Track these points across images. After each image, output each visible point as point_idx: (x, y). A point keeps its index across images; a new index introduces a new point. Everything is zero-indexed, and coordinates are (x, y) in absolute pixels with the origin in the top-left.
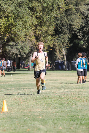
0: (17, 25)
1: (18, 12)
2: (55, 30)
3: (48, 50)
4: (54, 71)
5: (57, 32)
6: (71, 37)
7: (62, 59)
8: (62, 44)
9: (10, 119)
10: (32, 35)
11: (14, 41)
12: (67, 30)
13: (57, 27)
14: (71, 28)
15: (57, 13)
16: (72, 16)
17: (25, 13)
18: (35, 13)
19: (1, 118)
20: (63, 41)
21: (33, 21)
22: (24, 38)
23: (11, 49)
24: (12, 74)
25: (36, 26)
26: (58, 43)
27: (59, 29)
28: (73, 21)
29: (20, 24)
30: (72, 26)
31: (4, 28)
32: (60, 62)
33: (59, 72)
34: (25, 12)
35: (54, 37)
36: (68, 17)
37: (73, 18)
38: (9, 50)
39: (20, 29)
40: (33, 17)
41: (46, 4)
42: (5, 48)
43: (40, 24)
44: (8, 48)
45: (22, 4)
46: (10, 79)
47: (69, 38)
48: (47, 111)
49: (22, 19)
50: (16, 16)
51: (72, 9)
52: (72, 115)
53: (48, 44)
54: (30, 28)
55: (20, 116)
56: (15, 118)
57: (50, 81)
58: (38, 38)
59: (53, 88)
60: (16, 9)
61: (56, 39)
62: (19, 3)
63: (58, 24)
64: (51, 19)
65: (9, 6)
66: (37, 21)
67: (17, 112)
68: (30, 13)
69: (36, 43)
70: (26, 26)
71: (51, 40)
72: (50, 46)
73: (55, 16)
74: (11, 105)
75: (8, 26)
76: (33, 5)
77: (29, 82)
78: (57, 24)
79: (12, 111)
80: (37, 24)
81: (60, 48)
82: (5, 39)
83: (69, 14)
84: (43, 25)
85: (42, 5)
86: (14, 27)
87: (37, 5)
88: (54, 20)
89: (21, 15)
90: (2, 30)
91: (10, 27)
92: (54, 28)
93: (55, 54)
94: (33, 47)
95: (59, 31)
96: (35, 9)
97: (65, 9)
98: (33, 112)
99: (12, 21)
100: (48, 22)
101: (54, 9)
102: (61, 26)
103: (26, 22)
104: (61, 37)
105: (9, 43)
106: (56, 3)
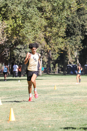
0: (25, 27)
1: (26, 13)
3: (58, 53)
4: (65, 76)
5: (69, 33)
6: (83, 39)
7: (74, 63)
8: (74, 46)
9: (17, 129)
10: (41, 38)
11: (22, 43)
12: (79, 31)
13: (69, 28)
14: (83, 29)
15: (68, 13)
16: (85, 16)
17: (34, 14)
18: (45, 13)
19: (8, 128)
20: (75, 43)
21: (42, 22)
22: (33, 40)
23: (19, 53)
24: (20, 80)
25: (46, 27)
27: (70, 30)
28: (86, 21)
29: (28, 25)
30: (85, 27)
31: (11, 30)
32: (72, 67)
33: (71, 77)
34: (34, 12)
35: (65, 39)
36: (80, 17)
37: (86, 18)
38: (17, 54)
39: (29, 31)
40: (42, 18)
41: (56, 3)
42: (13, 51)
43: (50, 25)
44: (16, 52)
45: (30, 4)
46: (18, 86)
47: (81, 40)
48: (57, 120)
49: (31, 20)
50: (24, 17)
51: (84, 8)
52: (84, 124)
53: (59, 47)
54: (40, 30)
55: (28, 125)
56: (23, 128)
57: (61, 87)
58: (47, 40)
59: (65, 95)
60: (24, 10)
61: (68, 41)
62: (27, 3)
63: (70, 24)
64: (61, 20)
65: (16, 5)
66: (47, 22)
67: (26, 121)
68: (39, 14)
69: (46, 46)
70: (35, 28)
71: (62, 42)
72: (61, 49)
73: (66, 16)
74: (19, 113)
75: (16, 28)
76: (42, 5)
77: (39, 89)
78: (68, 25)
80: (46, 25)
81: (72, 51)
82: (13, 42)
83: (81, 13)
84: (54, 26)
85: (52, 4)
86: (21, 28)
87: (47, 5)
88: (65, 20)
89: (29, 15)
90: (9, 32)
91: (18, 29)
92: (66, 29)
93: (67, 57)
94: (43, 50)
95: (71, 32)
96: (44, 9)
97: (77, 9)
98: (42, 121)
99: (19, 22)
100: (59, 23)
101: (65, 9)
102: (73, 27)
103: (35, 24)
104: (74, 39)
105: (17, 46)
106: (67, 2)
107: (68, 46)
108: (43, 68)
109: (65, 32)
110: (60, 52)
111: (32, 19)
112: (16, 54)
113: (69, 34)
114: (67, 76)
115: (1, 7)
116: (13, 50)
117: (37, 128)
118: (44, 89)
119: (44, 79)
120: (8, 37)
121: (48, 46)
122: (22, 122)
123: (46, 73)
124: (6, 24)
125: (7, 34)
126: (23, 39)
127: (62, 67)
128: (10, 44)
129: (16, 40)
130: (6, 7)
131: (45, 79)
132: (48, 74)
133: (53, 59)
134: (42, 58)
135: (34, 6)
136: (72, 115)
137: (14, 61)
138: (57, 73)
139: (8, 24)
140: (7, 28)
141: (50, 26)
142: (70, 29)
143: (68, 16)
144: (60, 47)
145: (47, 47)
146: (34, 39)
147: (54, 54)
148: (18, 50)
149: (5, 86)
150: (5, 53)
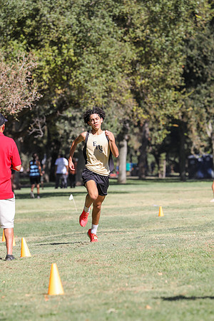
0: (83, 65)
1: (85, 30)
2: (184, 75)
3: (166, 127)
4: (185, 183)
5: (192, 78)
7: (206, 150)
8: (204, 110)
9: (69, 314)
10: (123, 90)
11: (77, 105)
13: (191, 65)
15: (189, 28)
17: (104, 32)
18: (131, 30)
19: (46, 312)
20: (208, 101)
22: (103, 97)
23: (70, 128)
24: (74, 194)
25: (136, 65)
26: (193, 107)
27: (195, 71)
29: (91, 60)
31: (49, 72)
32: (200, 160)
33: (199, 186)
34: (105, 28)
35: (182, 92)
38: (65, 131)
39: (93, 75)
40: (125, 41)
41: (157, 5)
42: (55, 125)
43: (146, 59)
44: (61, 126)
45: (96, 8)
46: (69, 208)
48: (167, 291)
49: (97, 47)
50: (81, 40)
53: (167, 112)
54: (119, 72)
55: (95, 305)
56: (83, 311)
57: (175, 211)
58: (138, 96)
59: (183, 230)
60: (80, 23)
61: (189, 97)
62: (87, 6)
63: (194, 57)
64: (172, 45)
65: (60, 13)
66: (137, 51)
67: (89, 295)
68: (117, 32)
69: (137, 110)
70: (107, 66)
71: (175, 101)
72: (172, 117)
73: (184, 37)
74: (72, 277)
75: (62, 67)
76: (124, 10)
77: (119, 215)
78: (190, 58)
79: (75, 293)
80: (135, 59)
81: (201, 120)
82: (54, 102)
84: (154, 62)
85: (149, 8)
86: (75, 68)
87: (136, 10)
88: (181, 47)
89: (94, 35)
90: (45, 77)
91: (65, 70)
92: (183, 68)
93: (187, 137)
94: (128, 121)
95: (197, 75)
96: (129, 21)
97: (211, 17)
98: (130, 294)
99: (69, 53)
100: (167, 53)
101: (181, 19)
102: (201, 63)
103: (108, 56)
104: (203, 91)
105: (64, 112)
106: (185, 3)
107: (191, 108)
108: (129, 164)
109: (182, 76)
110: (170, 125)
111: (99, 45)
112: (61, 132)
113: (192, 80)
114: (188, 183)
115: (23, 18)
116: (55, 121)
117: (117, 311)
118: (133, 215)
119: (132, 192)
120: (41, 91)
121: (141, 110)
122: (79, 296)
123: (137, 177)
124: (37, 57)
125: (38, 82)
126: (80, 93)
127: (177, 160)
128: (48, 107)
129: (62, 98)
130: (36, 17)
131: (136, 192)
132: (141, 179)
133: (153, 142)
134: (128, 141)
135: (104, 12)
136: (202, 279)
137: (58, 149)
138: (164, 177)
139: (42, 58)
140: (40, 68)
141: (144, 61)
142: (195, 67)
143: (188, 35)
144: (171, 111)
145: (139, 112)
146: (106, 95)
147: (156, 129)
148: (66, 122)
149: (37, 211)
150: (34, 130)
